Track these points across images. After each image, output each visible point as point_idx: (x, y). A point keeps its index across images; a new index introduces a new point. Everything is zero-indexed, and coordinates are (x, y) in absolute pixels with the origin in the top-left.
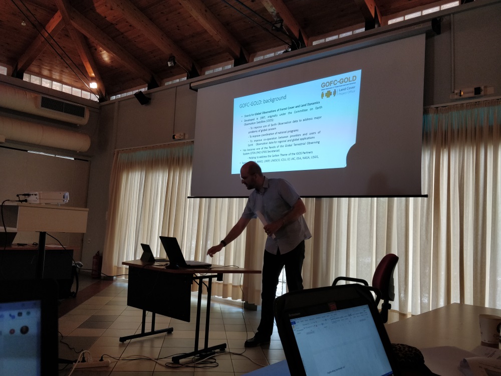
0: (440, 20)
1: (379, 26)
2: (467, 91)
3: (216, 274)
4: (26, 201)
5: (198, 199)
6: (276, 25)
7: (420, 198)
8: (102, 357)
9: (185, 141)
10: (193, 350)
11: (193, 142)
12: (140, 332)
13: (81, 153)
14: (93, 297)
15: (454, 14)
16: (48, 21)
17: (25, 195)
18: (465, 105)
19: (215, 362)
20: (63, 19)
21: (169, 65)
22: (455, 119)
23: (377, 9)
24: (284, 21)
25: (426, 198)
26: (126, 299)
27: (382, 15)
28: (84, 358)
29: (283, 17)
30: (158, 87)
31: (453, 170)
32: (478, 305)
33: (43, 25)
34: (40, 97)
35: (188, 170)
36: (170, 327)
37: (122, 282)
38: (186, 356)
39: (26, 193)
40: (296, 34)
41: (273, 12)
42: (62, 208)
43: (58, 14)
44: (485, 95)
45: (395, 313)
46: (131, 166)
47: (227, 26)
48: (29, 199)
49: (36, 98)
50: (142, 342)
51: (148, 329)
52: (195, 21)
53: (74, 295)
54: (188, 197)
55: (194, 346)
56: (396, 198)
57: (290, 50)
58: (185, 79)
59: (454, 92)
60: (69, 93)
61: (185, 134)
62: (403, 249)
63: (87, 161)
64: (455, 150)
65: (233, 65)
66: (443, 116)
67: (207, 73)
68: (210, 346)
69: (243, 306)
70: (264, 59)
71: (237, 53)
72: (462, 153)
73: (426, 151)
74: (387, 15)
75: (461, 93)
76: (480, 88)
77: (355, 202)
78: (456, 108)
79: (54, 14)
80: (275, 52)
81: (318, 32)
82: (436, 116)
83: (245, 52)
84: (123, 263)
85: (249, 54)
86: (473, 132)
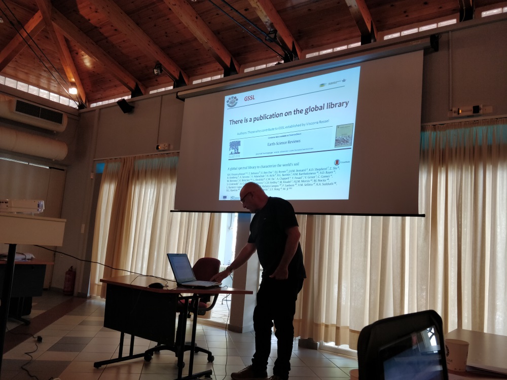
0: (438, 37)
1: (375, 41)
2: (465, 110)
5: (181, 213)
6: (269, 35)
7: (416, 218)
9: (170, 152)
11: (178, 153)
13: (57, 162)
14: (65, 317)
15: (452, 31)
16: (28, 21)
18: (463, 123)
20: (43, 19)
21: (156, 73)
23: (373, 24)
24: (278, 32)
25: (423, 218)
29: (277, 27)
30: (142, 95)
31: (451, 189)
32: (477, 330)
33: (21, 24)
34: (15, 100)
35: (172, 182)
40: (290, 46)
42: (36, 218)
43: (39, 14)
44: (484, 115)
47: (217, 34)
49: (10, 101)
50: (118, 368)
51: (126, 353)
52: (186, 28)
54: (171, 211)
56: (391, 217)
57: (283, 62)
58: (171, 88)
59: (452, 110)
60: (46, 98)
61: (169, 145)
62: (399, 270)
63: (63, 170)
64: (453, 169)
65: (223, 76)
66: (441, 134)
67: (195, 82)
68: (194, 373)
69: (227, 326)
70: (255, 71)
71: (228, 63)
72: (460, 172)
73: (423, 169)
74: (383, 31)
75: (459, 111)
76: (478, 106)
77: (349, 220)
78: (454, 126)
79: (34, 14)
80: (266, 63)
81: (312, 45)
82: (433, 134)
83: (235, 63)
84: (101, 281)
85: (240, 65)
86: (472, 151)
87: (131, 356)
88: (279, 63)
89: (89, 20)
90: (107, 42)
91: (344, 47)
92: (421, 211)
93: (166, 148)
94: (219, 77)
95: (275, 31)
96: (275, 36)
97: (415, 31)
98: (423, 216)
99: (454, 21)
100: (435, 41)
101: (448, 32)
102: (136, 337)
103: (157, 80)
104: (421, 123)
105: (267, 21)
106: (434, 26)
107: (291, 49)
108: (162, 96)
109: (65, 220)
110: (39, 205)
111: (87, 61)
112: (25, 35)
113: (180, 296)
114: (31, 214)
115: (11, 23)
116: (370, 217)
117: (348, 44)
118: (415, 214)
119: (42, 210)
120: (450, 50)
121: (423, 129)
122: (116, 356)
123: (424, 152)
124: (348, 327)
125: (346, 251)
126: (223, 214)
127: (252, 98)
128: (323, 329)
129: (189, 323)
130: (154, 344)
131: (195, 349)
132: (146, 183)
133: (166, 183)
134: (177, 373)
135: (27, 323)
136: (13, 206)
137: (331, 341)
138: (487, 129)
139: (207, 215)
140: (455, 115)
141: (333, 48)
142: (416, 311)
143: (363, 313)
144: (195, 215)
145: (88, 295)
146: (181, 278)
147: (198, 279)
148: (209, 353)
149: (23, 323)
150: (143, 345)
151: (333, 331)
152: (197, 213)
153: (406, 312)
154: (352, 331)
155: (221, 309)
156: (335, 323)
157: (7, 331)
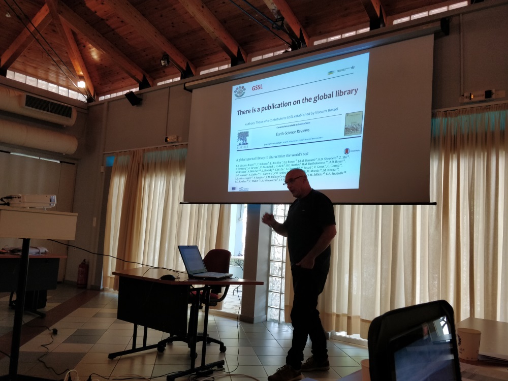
0: (449, 20)
1: (384, 26)
2: (477, 95)
4: (8, 204)
6: (276, 23)
7: (428, 206)
8: (90, 377)
9: (179, 144)
10: (189, 368)
13: (67, 156)
14: (80, 309)
15: (463, 14)
16: (35, 15)
17: (7, 198)
18: (475, 109)
21: (163, 64)
23: (382, 8)
24: (285, 20)
25: (434, 206)
27: (387, 14)
28: (70, 379)
29: (284, 15)
30: (150, 87)
31: (463, 177)
34: (24, 95)
38: (181, 374)
39: (9, 195)
40: (297, 33)
42: (48, 212)
43: (46, 7)
44: (497, 99)
47: (224, 23)
49: (20, 97)
52: (191, 17)
54: (181, 203)
57: (290, 50)
58: (179, 79)
59: (463, 96)
60: (55, 92)
61: (178, 137)
62: (410, 259)
63: (74, 164)
64: (465, 155)
65: (230, 65)
66: (452, 120)
67: (202, 73)
68: (207, 363)
69: (239, 318)
70: (262, 60)
71: (235, 52)
72: (472, 159)
73: (434, 156)
74: (392, 15)
75: (470, 96)
76: (491, 91)
77: (359, 209)
78: (466, 112)
79: (41, 8)
80: (273, 52)
81: (320, 32)
82: (444, 120)
83: (242, 52)
84: (114, 273)
85: (247, 54)
86: (484, 137)
87: (145, 347)
88: (286, 51)
89: (96, 12)
90: (114, 34)
91: (353, 33)
92: (433, 200)
93: (175, 140)
94: (226, 67)
95: (282, 19)
96: (283, 24)
97: (424, 14)
98: (435, 204)
99: (465, 4)
100: (445, 25)
101: (459, 15)
102: (149, 329)
103: (164, 72)
104: (432, 109)
105: (274, 8)
106: (444, 9)
107: (299, 37)
108: (170, 87)
109: (77, 214)
110: (51, 199)
111: (95, 54)
112: (32, 29)
113: (191, 287)
114: (44, 209)
115: (18, 17)
116: (381, 206)
117: (356, 30)
118: (427, 202)
119: (54, 204)
120: (461, 34)
121: (434, 115)
122: (130, 347)
123: (435, 139)
124: (359, 317)
125: (357, 241)
126: (232, 205)
127: (260, 87)
128: (334, 318)
129: (201, 314)
130: (167, 335)
131: (207, 340)
132: (156, 176)
133: (175, 175)
134: (190, 363)
135: (43, 316)
136: (25, 201)
137: (343, 330)
138: (500, 115)
139: (217, 207)
140: (466, 100)
141: (341, 34)
142: (427, 301)
143: (374, 303)
144: (205, 207)
145: (102, 287)
146: (192, 269)
147: (210, 269)
148: (222, 344)
149: (38, 316)
150: (156, 336)
151: (345, 321)
152: (207, 205)
153: (418, 302)
154: (363, 321)
155: (232, 300)
156: (347, 313)
157: (23, 323)
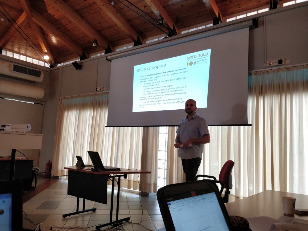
0: (257, 19)
1: (221, 22)
2: (274, 62)
3: (123, 174)
4: (3, 130)
5: (112, 128)
6: (159, 21)
7: (247, 126)
8: (51, 227)
9: (104, 92)
10: (109, 222)
11: (109, 92)
12: (75, 211)
13: (38, 100)
14: (46, 190)
15: (265, 16)
16: (18, 18)
17: (3, 126)
18: (273, 70)
19: (122, 229)
20: (27, 17)
21: (94, 45)
22: (267, 78)
23: (220, 12)
24: (164, 20)
25: (250, 126)
26: (67, 191)
27: (223, 16)
28: (40, 228)
29: (163, 16)
30: (87, 58)
31: (267, 109)
32: (283, 191)
33: (14, 20)
34: (13, 64)
35: (106, 110)
36: (94, 208)
37: (65, 180)
38: (105, 225)
39: (3, 125)
40: (172, 27)
41: (157, 14)
42: (26, 134)
43: (24, 13)
44: (285, 64)
45: (233, 197)
46: (70, 107)
47: (129, 22)
48: (5, 128)
49: (10, 65)
50: (77, 218)
51: (81, 209)
52: (110, 18)
53: (34, 188)
54: (106, 127)
55: (109, 219)
56: (232, 127)
57: (168, 36)
58: (104, 54)
59: (266, 63)
60: (31, 62)
61: (103, 88)
62: (237, 157)
63: (42, 104)
64: (267, 97)
65: (133, 46)
66: (260, 77)
67: (117, 50)
68: (119, 219)
69: (140, 193)
70: (152, 42)
71: (136, 38)
72: (271, 99)
73: (250, 98)
74: (226, 16)
75: (270, 63)
76: (281, 60)
79: (22, 14)
80: (158, 38)
81: (185, 26)
82: (256, 77)
83: (140, 38)
84: (65, 168)
85: (143, 39)
86: (278, 86)
87: (84, 211)
88: (166, 38)
89: (54, 16)
90: (65, 28)
91: (204, 27)
92: (249, 123)
95: (162, 19)
96: (163, 22)
97: (244, 16)
99: (267, 10)
100: (255, 22)
101: (263, 16)
102: (86, 200)
103: (95, 50)
104: (249, 70)
106: (255, 13)
107: (172, 29)
108: (98, 59)
109: (43, 135)
110: (27, 126)
111: (54, 40)
112: (17, 26)
113: (109, 175)
114: (23, 132)
115: (8, 20)
116: (220, 127)
117: (206, 25)
118: (246, 124)
119: (29, 129)
120: (265, 27)
121: (250, 74)
123: (250, 88)
138: (287, 73)
141: (197, 27)
145: (59, 177)
